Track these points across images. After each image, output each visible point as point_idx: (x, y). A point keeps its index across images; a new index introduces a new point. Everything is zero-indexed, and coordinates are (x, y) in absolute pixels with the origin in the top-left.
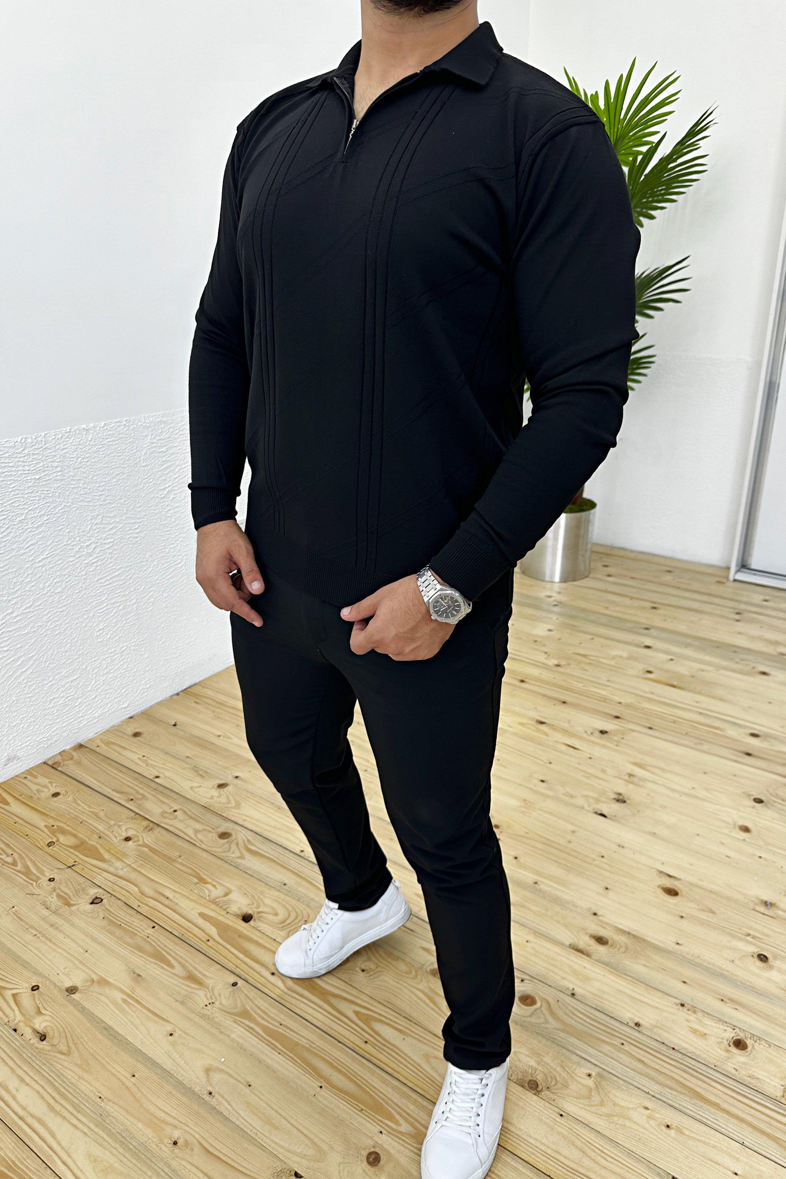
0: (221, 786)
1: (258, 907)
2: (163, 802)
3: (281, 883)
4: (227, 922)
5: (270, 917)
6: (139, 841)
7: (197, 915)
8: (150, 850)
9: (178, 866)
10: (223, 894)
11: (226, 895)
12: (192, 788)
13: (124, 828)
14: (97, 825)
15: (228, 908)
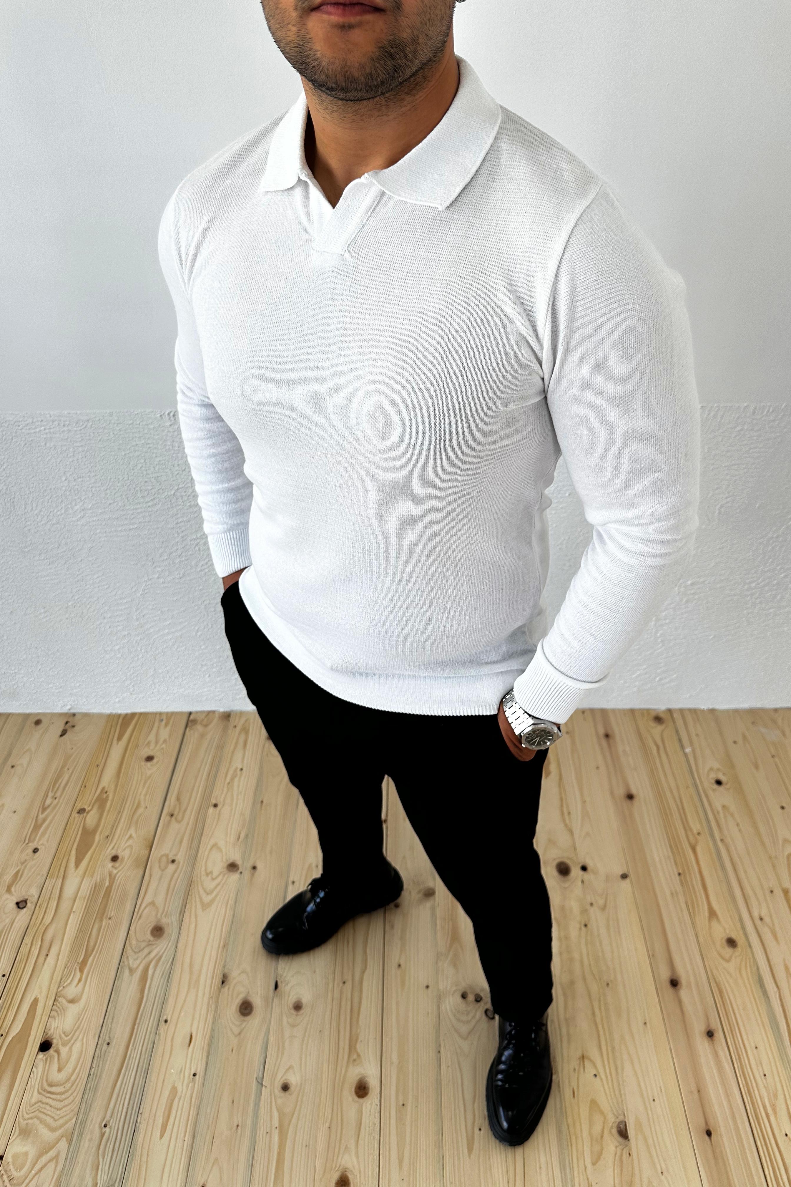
0: (233, 867)
1: (64, 1044)
2: (181, 842)
3: (110, 1037)
4: (33, 1033)
5: (55, 1066)
6: (116, 868)
7: (33, 998)
8: (107, 888)
9: (96, 926)
10: (70, 997)
11: (72, 1001)
12: (215, 845)
13: (130, 842)
14: (122, 820)
15: (54, 1017)
